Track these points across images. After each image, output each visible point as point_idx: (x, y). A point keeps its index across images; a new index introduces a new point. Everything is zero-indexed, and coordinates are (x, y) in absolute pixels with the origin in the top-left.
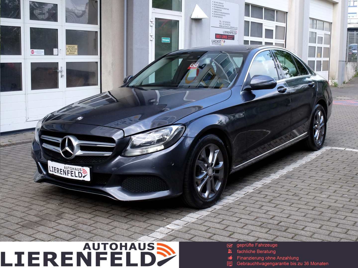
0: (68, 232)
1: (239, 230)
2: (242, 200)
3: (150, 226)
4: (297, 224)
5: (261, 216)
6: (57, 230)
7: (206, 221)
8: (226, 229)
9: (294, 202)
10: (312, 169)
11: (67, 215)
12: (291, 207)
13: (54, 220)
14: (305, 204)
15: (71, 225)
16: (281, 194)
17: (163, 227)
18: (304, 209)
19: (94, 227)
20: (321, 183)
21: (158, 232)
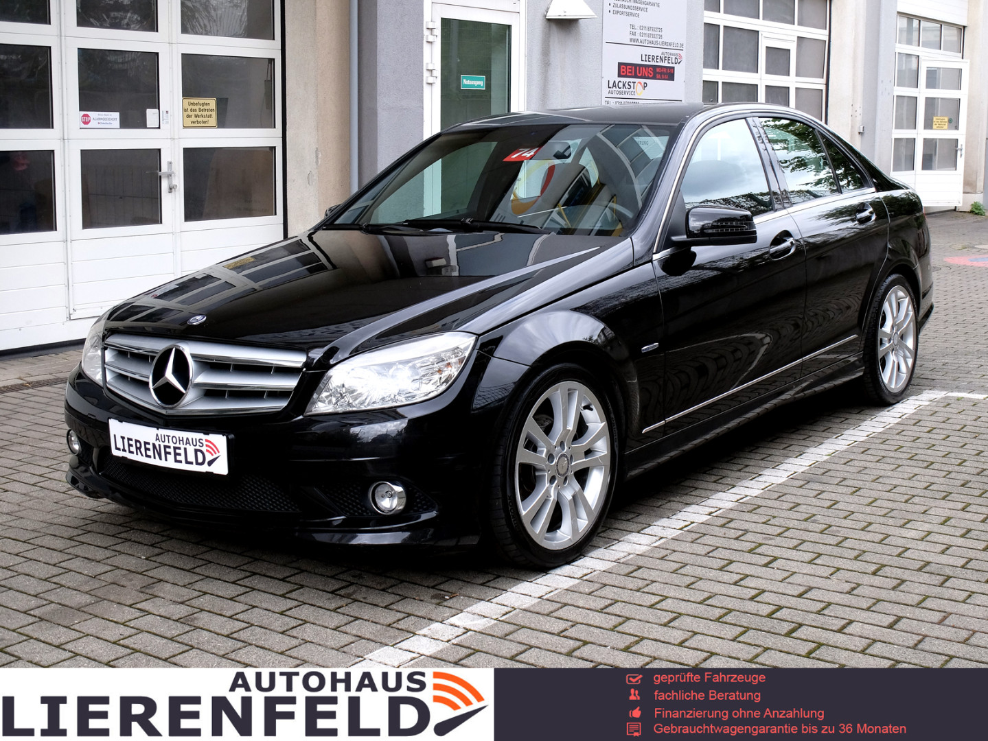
0: (169, 635)
1: (658, 633)
2: (675, 545)
3: (404, 618)
4: (826, 615)
5: (725, 593)
6: (137, 629)
7: (565, 605)
8: (620, 629)
9: (823, 553)
10: (883, 454)
11: (168, 586)
12: (814, 567)
13: (132, 602)
14: (856, 558)
15: (178, 616)
16: (788, 529)
17: (441, 622)
18: (852, 571)
19: (243, 621)
20: (906, 497)
21: (425, 636)
